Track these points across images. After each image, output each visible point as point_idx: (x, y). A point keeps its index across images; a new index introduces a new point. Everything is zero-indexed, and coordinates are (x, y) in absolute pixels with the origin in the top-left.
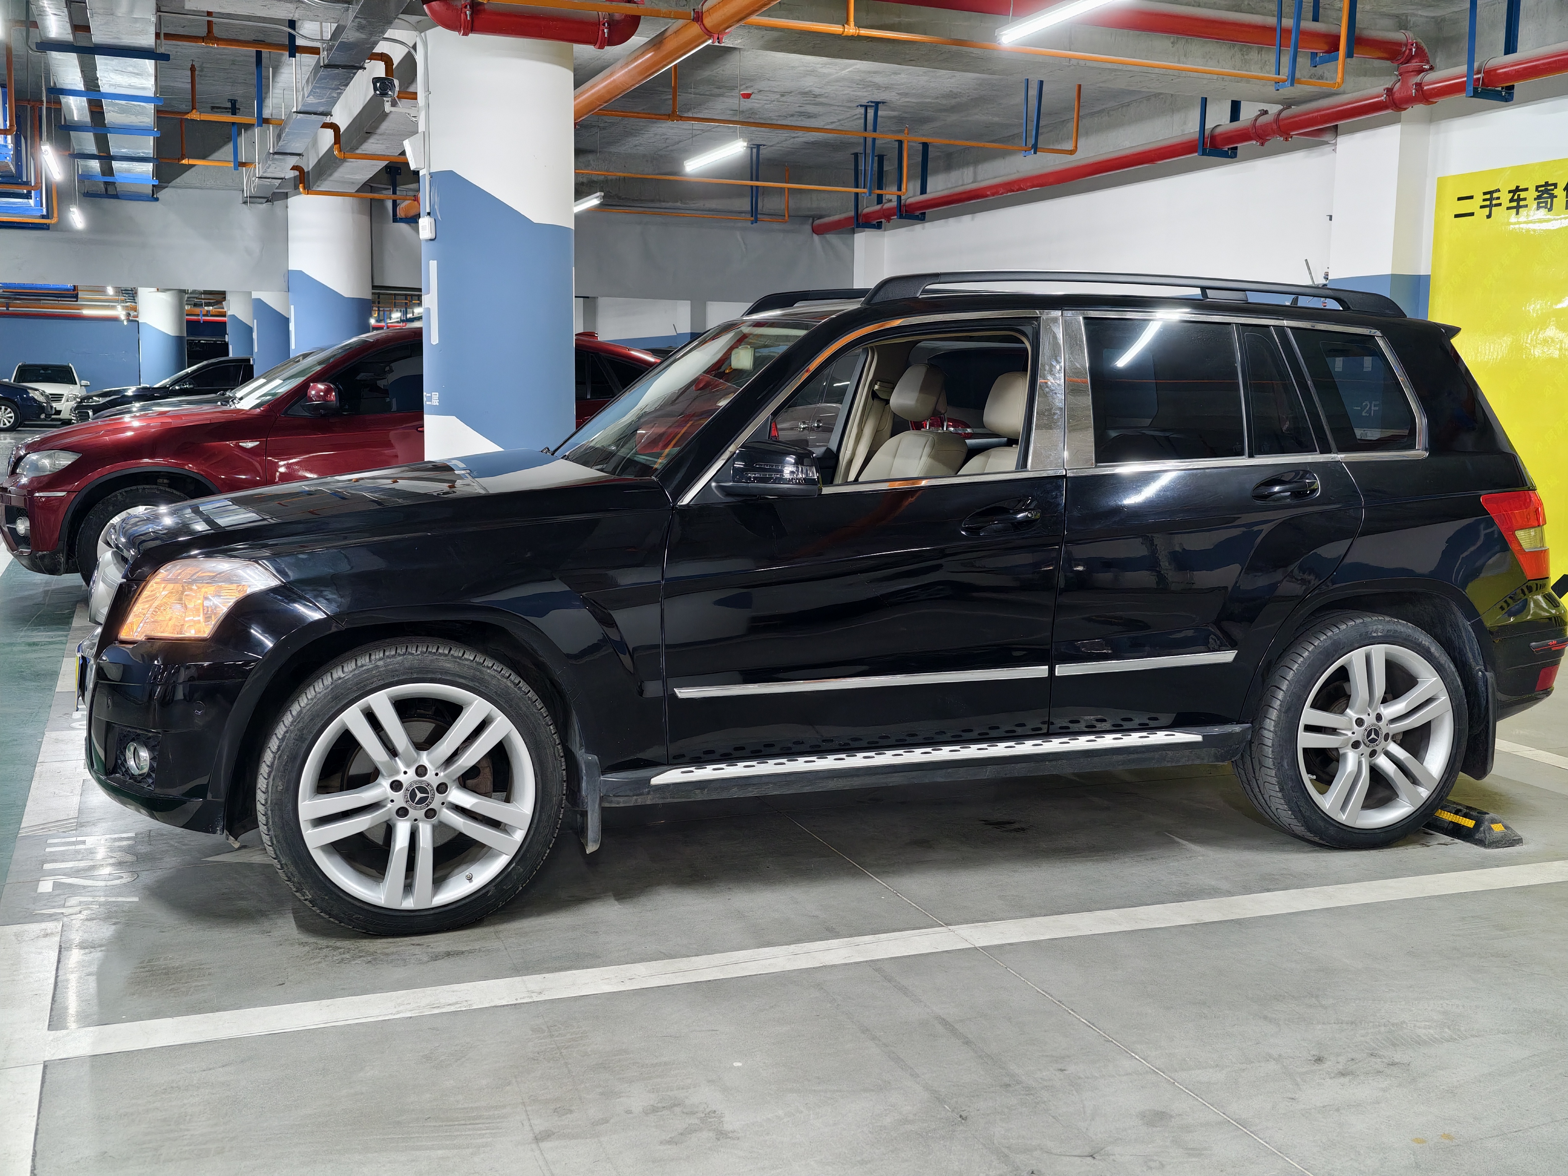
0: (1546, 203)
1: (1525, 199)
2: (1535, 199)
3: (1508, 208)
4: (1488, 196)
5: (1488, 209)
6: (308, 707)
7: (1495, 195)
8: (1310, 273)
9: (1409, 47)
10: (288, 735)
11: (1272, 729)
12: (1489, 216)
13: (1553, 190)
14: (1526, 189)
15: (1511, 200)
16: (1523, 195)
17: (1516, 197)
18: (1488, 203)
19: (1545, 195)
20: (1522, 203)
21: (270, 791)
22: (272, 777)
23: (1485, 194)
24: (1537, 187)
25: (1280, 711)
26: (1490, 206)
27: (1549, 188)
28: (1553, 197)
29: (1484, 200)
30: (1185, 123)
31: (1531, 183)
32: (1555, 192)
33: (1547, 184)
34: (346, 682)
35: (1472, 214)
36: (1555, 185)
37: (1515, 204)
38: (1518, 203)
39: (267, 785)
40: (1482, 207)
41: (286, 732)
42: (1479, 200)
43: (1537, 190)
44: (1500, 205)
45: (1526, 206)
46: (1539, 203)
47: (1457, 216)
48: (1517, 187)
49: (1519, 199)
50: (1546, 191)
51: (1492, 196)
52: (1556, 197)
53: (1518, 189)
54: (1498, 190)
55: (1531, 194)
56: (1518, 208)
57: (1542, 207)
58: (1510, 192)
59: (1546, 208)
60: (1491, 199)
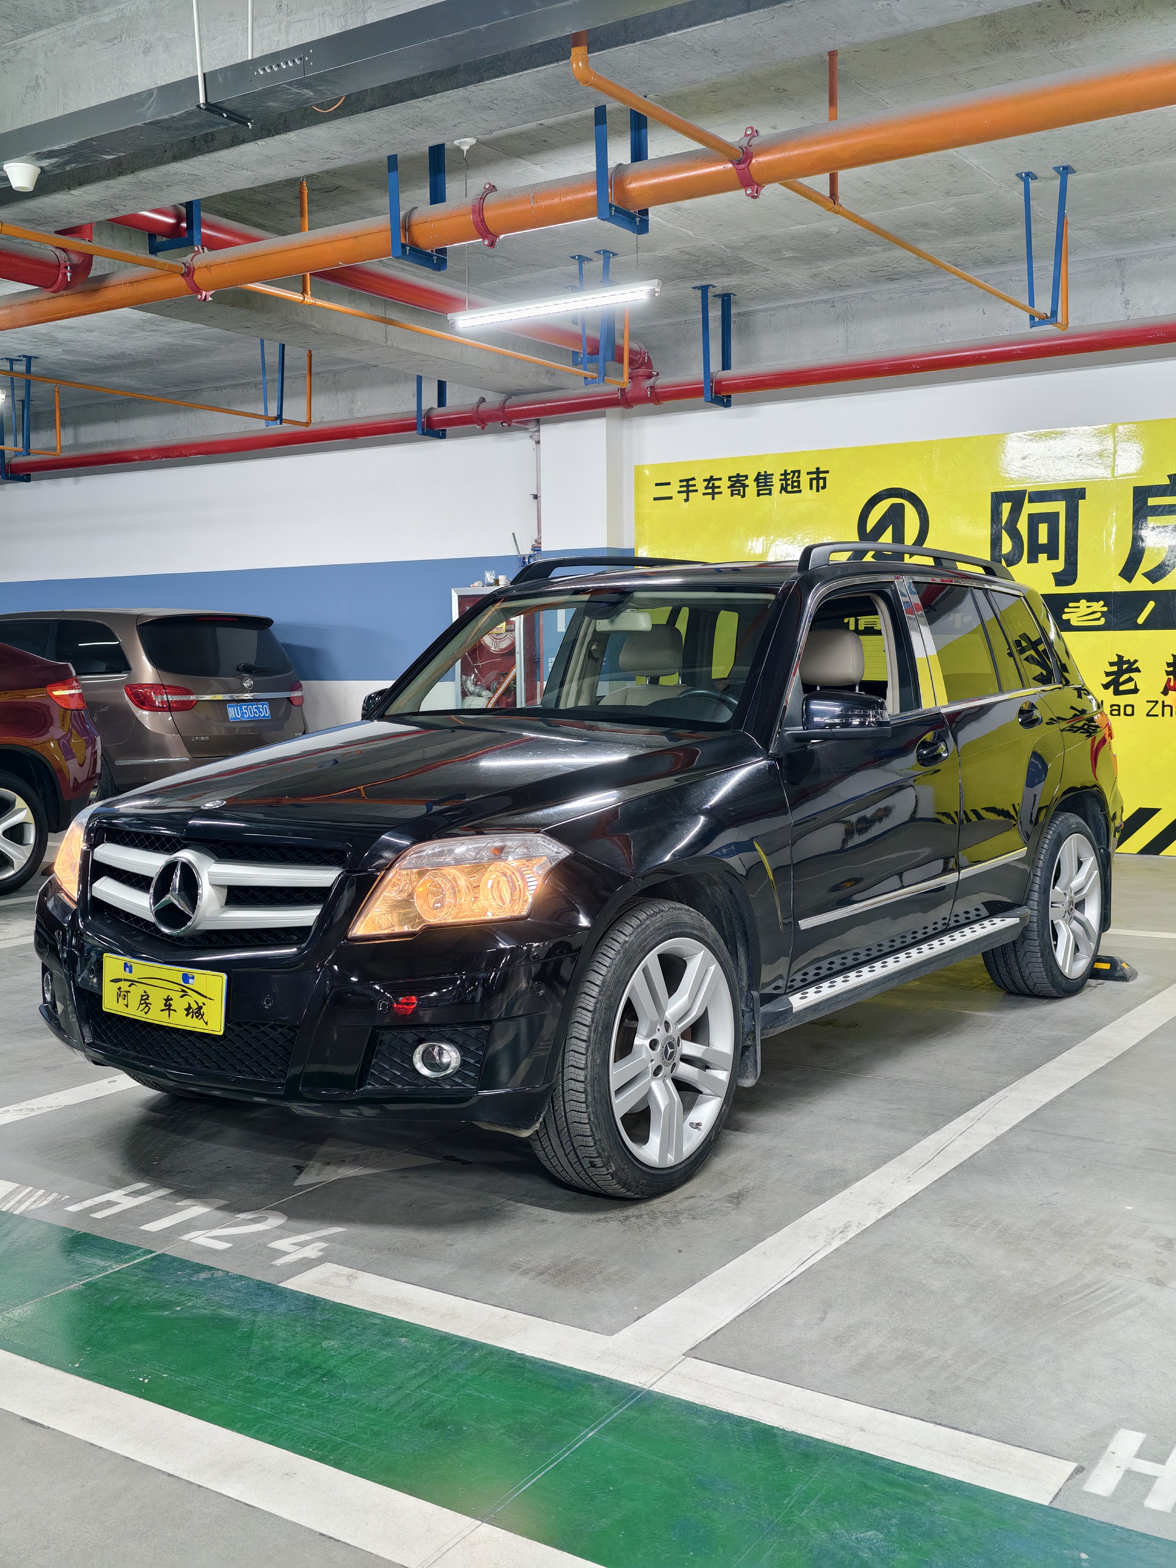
0: (739, 490)
1: (719, 487)
2: (729, 487)
3: (704, 494)
4: (685, 483)
5: (685, 494)
6: (609, 975)
7: (691, 483)
8: (517, 545)
9: (642, 355)
10: (598, 1005)
11: (1036, 908)
12: (687, 500)
13: (744, 480)
14: (720, 479)
15: (707, 488)
16: (717, 483)
17: (711, 485)
18: (685, 489)
19: (738, 485)
20: (716, 490)
21: (589, 1066)
22: (590, 1051)
23: (681, 481)
24: (730, 478)
25: (1039, 893)
26: (688, 492)
27: (741, 479)
28: (745, 486)
29: (681, 486)
30: (353, 402)
31: (724, 474)
32: (747, 482)
33: (738, 476)
34: (631, 944)
35: (671, 498)
36: (746, 477)
37: (710, 491)
38: (713, 491)
39: (586, 1061)
40: (679, 492)
41: (596, 1003)
42: (676, 486)
43: (729, 480)
44: (696, 491)
45: (721, 493)
46: (732, 491)
47: (655, 499)
48: (711, 477)
49: (713, 487)
50: (738, 481)
51: (688, 483)
52: (748, 486)
53: (712, 479)
54: (693, 479)
55: (724, 484)
56: (713, 494)
57: (736, 494)
58: (705, 480)
59: (739, 494)
60: (688, 486)
